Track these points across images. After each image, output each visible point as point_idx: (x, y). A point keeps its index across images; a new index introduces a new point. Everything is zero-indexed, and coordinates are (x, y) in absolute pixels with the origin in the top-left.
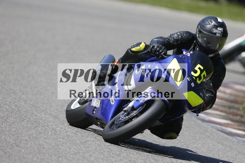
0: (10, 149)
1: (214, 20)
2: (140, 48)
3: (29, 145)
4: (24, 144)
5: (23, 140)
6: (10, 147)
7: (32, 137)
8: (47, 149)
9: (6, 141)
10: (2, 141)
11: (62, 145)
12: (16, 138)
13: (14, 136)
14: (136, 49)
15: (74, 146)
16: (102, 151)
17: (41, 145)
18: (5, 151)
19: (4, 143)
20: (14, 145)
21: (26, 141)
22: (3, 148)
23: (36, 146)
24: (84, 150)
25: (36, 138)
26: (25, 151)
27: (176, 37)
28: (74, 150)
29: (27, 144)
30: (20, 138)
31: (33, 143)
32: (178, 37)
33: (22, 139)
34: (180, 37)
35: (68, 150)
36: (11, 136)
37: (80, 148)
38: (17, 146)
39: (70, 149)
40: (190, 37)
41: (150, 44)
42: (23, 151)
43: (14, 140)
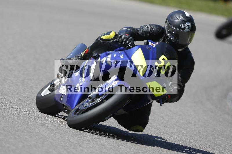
0: (73, 148)
1: (182, 15)
2: (110, 36)
3: (91, 145)
4: (86, 144)
5: (85, 141)
6: (73, 147)
7: (94, 137)
8: (108, 149)
9: (70, 141)
10: (66, 141)
11: (122, 145)
12: (78, 138)
13: (77, 136)
14: (105, 37)
15: (134, 146)
16: (161, 151)
17: (102, 145)
18: (68, 150)
19: (67, 143)
20: (76, 145)
21: (88, 141)
22: (66, 148)
23: (98, 146)
24: (144, 150)
25: (98, 139)
26: (87, 150)
27: (146, 29)
28: (134, 150)
29: (89, 144)
30: (82, 138)
31: (95, 143)
32: (148, 29)
33: (84, 139)
34: (149, 29)
35: (128, 150)
36: (74, 137)
37: (140, 148)
38: (80, 146)
39: (130, 149)
40: (159, 31)
41: (119, 33)
42: (86, 150)
43: (77, 140)
